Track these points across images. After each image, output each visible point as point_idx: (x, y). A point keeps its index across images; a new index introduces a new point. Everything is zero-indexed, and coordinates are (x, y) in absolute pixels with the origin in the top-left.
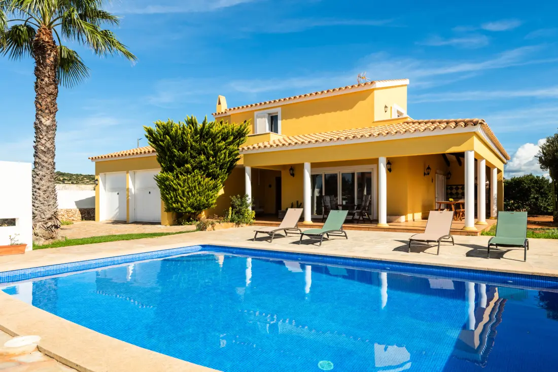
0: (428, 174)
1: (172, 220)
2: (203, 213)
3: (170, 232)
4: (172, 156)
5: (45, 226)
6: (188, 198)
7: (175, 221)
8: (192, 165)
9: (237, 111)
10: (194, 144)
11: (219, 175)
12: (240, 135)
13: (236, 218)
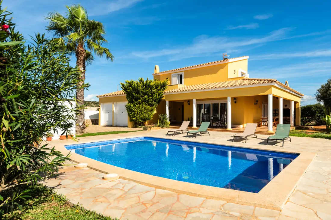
0: (257, 104)
1: (132, 125)
2: (146, 122)
3: (131, 131)
4: (133, 96)
5: (80, 127)
6: (140, 115)
7: (134, 125)
8: (141, 100)
9: (163, 74)
10: (142, 90)
11: (154, 104)
12: (164, 86)
13: (161, 125)
